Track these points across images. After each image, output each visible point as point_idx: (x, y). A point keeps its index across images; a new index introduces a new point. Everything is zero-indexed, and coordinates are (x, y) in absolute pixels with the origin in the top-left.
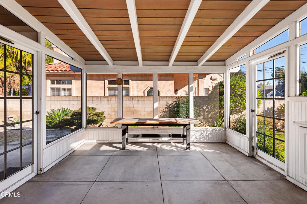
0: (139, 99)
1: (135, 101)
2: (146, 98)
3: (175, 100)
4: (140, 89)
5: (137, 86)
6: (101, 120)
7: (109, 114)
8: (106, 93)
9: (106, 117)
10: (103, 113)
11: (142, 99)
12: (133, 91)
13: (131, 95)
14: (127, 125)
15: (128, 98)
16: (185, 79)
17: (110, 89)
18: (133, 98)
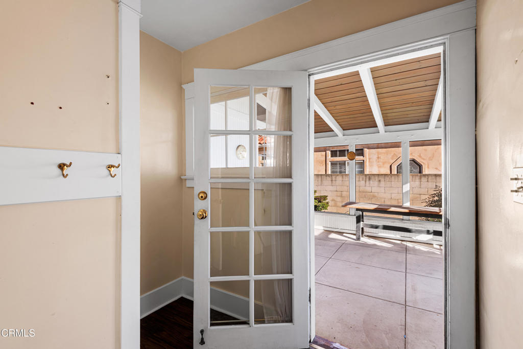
0: (382, 179)
1: (374, 183)
2: (393, 177)
4: (384, 163)
5: (378, 158)
6: (323, 207)
7: (333, 200)
8: (328, 170)
9: (329, 204)
10: (325, 198)
11: (387, 179)
12: (371, 166)
13: (367, 172)
14: (363, 210)
15: (361, 177)
17: (333, 164)
18: (370, 177)
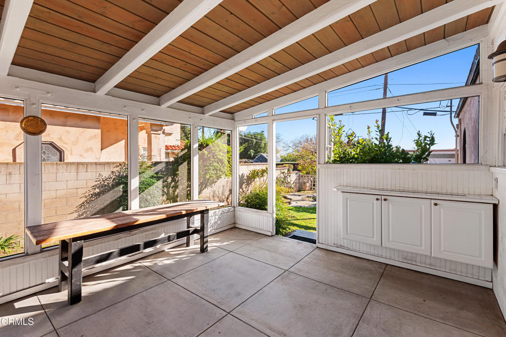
3: (115, 170)
16: (116, 129)
